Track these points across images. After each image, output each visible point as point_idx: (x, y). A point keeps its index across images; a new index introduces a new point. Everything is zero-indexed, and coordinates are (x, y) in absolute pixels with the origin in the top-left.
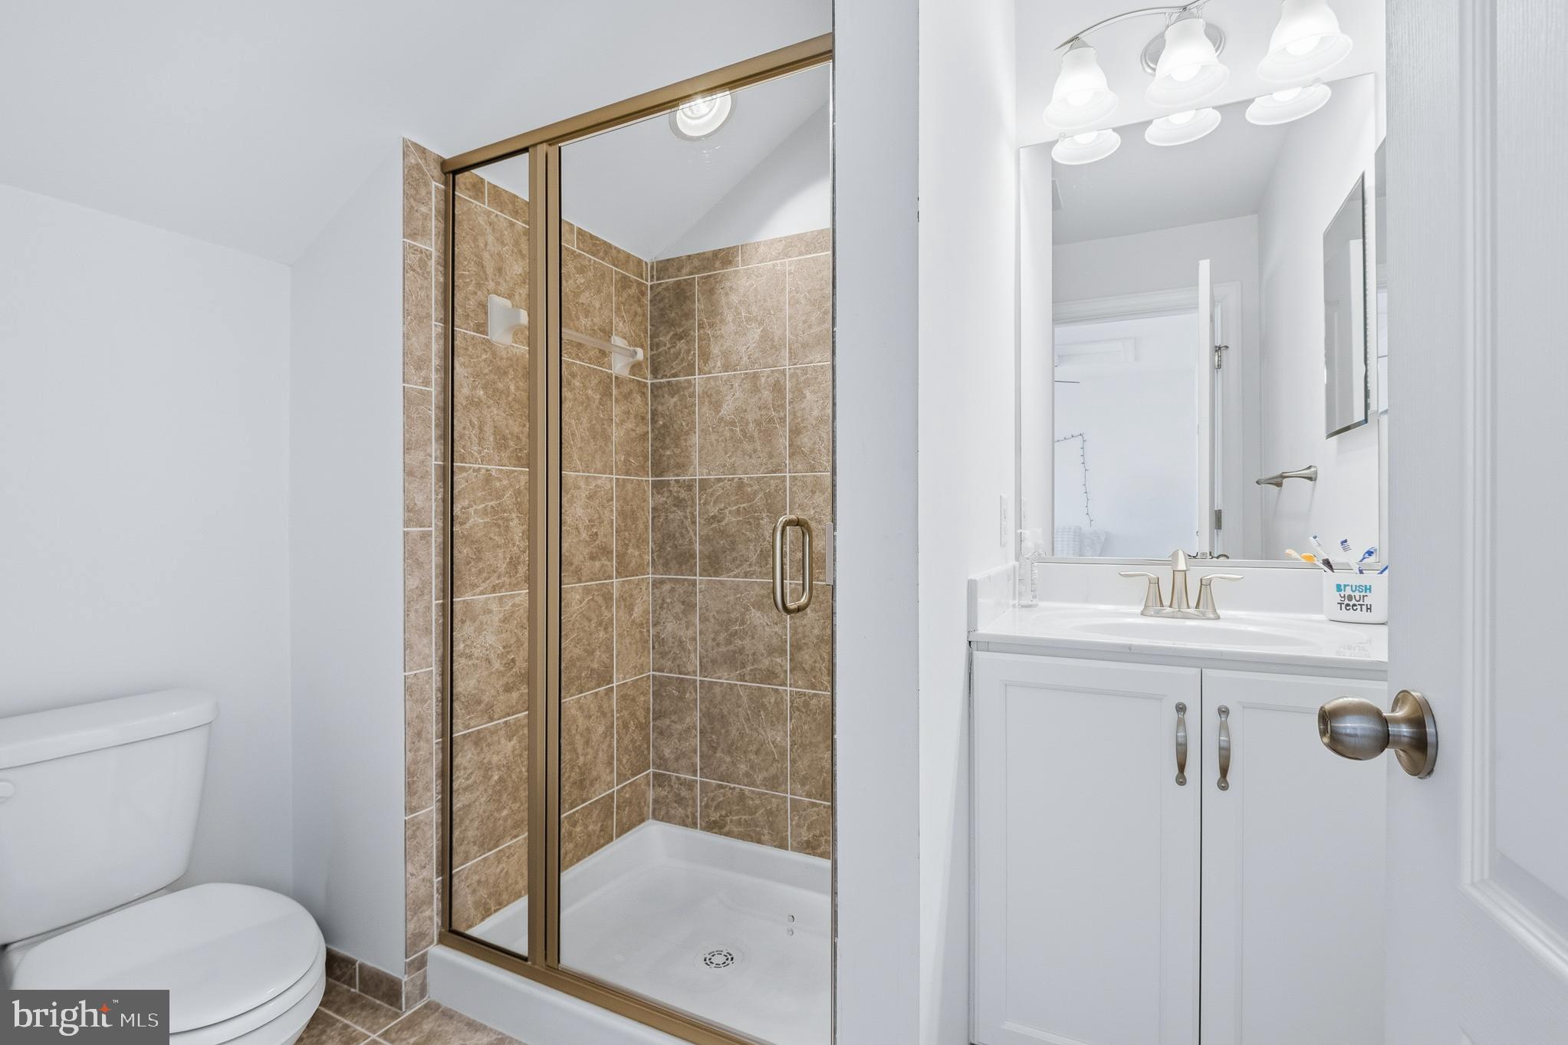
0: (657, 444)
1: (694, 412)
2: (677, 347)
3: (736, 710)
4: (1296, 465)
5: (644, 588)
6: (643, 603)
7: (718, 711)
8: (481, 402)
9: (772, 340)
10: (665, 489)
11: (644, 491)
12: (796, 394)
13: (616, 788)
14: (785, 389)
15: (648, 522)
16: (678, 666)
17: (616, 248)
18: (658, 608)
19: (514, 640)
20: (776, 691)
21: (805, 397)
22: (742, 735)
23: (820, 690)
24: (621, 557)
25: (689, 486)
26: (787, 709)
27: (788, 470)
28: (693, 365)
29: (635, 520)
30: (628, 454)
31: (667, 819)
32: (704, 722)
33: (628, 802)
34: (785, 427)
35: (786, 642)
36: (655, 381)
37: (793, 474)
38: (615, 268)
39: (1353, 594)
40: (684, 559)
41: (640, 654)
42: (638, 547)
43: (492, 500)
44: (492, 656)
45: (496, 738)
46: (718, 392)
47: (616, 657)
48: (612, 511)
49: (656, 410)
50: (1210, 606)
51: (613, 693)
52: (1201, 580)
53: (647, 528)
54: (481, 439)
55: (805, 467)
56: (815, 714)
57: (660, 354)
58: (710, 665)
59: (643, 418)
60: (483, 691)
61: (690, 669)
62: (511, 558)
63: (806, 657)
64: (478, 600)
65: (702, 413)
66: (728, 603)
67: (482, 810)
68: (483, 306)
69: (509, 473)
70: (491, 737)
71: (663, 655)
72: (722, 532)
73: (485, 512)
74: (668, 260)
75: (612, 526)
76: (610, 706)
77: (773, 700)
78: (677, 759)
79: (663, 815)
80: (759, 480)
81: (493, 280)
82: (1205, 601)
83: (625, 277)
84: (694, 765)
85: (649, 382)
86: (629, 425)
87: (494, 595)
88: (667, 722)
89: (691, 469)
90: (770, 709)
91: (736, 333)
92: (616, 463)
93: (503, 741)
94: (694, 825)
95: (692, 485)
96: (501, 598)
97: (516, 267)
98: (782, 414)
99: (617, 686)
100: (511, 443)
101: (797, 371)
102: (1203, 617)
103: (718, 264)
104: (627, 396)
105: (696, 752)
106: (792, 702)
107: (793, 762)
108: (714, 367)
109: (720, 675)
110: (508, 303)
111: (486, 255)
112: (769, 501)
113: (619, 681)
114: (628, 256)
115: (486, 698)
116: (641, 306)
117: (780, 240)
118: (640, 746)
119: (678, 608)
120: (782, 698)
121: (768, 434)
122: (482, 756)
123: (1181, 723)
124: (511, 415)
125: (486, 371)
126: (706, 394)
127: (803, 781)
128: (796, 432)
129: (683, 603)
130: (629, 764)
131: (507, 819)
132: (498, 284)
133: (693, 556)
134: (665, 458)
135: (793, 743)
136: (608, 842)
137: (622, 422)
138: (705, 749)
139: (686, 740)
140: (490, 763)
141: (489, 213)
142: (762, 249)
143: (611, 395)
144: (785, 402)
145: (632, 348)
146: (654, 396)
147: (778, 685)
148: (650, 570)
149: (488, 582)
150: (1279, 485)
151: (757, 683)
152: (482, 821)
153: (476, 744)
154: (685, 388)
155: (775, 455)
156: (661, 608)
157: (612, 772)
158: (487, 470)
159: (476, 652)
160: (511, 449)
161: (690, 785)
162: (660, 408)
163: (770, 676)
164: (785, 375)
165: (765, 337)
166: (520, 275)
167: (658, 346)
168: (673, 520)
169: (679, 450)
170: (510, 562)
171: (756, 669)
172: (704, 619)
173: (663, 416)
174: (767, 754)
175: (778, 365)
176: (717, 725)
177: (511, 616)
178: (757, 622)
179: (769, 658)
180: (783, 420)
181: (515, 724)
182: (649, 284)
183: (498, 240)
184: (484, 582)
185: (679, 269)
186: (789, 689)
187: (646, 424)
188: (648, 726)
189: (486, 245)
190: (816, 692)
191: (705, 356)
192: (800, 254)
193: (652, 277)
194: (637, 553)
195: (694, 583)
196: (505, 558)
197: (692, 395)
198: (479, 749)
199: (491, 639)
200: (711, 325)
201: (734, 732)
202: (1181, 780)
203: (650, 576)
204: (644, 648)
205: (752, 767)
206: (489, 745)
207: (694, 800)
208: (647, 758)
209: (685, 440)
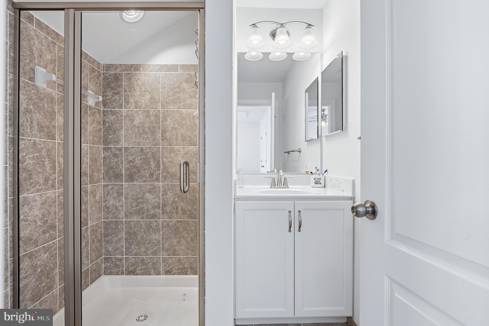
0: (106, 133)
1: (122, 122)
2: (115, 98)
3: (140, 230)
4: (297, 148)
5: (100, 188)
6: (100, 194)
7: (132, 231)
8: (32, 111)
9: (155, 99)
10: (109, 150)
11: (100, 151)
12: (164, 119)
13: (89, 266)
14: (160, 117)
15: (101, 163)
16: (115, 216)
17: (89, 56)
18: (106, 195)
19: (47, 212)
20: (156, 221)
21: (168, 120)
22: (142, 238)
23: (173, 219)
24: (91, 176)
25: (120, 150)
26: (160, 227)
27: (161, 145)
28: (122, 105)
29: (96, 162)
30: (94, 136)
31: (111, 274)
32: (127, 236)
33: (95, 270)
34: (160, 130)
35: (160, 204)
36: (105, 109)
37: (163, 146)
38: (89, 64)
39: (317, 180)
40: (118, 176)
41: (98, 213)
42: (98, 172)
43: (37, 153)
44: (37, 219)
45: (39, 254)
46: (133, 116)
47: (90, 215)
48: (88, 158)
49: (105, 120)
50: (287, 185)
51: (88, 229)
52: (285, 178)
53: (101, 164)
54: (31, 127)
55: (167, 144)
56: (171, 227)
57: (107, 99)
58: (129, 215)
59: (100, 123)
60: (33, 235)
61: (121, 217)
62: (45, 178)
63: (168, 209)
64: (30, 196)
65: (125, 123)
66: (137, 192)
67: (33, 285)
68: (33, 70)
69: (44, 142)
70: (37, 254)
71: (108, 213)
72: (135, 166)
73: (33, 158)
74: (111, 64)
75: (88, 164)
76: (87, 234)
77: (155, 225)
78: (115, 251)
79: (108, 272)
80: (149, 148)
81: (37, 60)
82: (285, 184)
83: (93, 68)
84: (122, 252)
85: (102, 109)
86: (95, 125)
87: (38, 193)
88: (111, 238)
89: (121, 143)
90: (154, 228)
91: (140, 95)
92: (89, 139)
93: (42, 255)
94: (123, 273)
95: (121, 149)
96: (41, 194)
97: (48, 56)
98: (159, 126)
99: (90, 226)
100: (45, 129)
101: (164, 111)
102: (285, 188)
103: (133, 69)
104: (94, 114)
105: (123, 247)
106: (162, 224)
107: (163, 244)
108: (131, 106)
109: (133, 218)
110: (45, 70)
111: (34, 48)
112: (154, 155)
113: (91, 224)
114: (95, 60)
115: (34, 238)
116: (99, 80)
117: (158, 65)
118: (99, 248)
119: (115, 195)
120: (158, 223)
121: (153, 132)
122: (33, 262)
123: (290, 216)
124: (45, 117)
125: (34, 98)
126: (127, 116)
127: (167, 250)
128: (164, 132)
129: (117, 193)
130: (95, 256)
131: (44, 287)
132: (40, 61)
133: (122, 175)
134: (109, 139)
135: (163, 238)
136: (87, 287)
137: (92, 124)
138: (127, 245)
139: (119, 243)
140: (36, 265)
141: (36, 31)
142: (151, 67)
143: (87, 113)
144: (160, 122)
145: (97, 96)
146: (104, 115)
147: (157, 219)
148: (102, 181)
149: (35, 188)
150: (289, 153)
151: (149, 219)
152: (33, 290)
153: (30, 258)
154: (118, 113)
155: (156, 139)
156: (107, 195)
157: (88, 260)
158: (34, 140)
159: (30, 218)
160: (45, 132)
161: (121, 260)
162: (107, 120)
163: (154, 216)
164: (160, 112)
165: (152, 98)
166: (50, 59)
167: (106, 96)
168: (113, 162)
169: (115, 136)
170: (45, 180)
171: (148, 214)
172: (126, 198)
173: (108, 123)
174: (153, 243)
175: (157, 108)
176: (132, 236)
177: (45, 202)
178: (148, 198)
179: (154, 210)
180: (159, 127)
181: (47, 247)
182: (102, 72)
183: (40, 43)
184: (33, 188)
185: (116, 69)
186: (161, 220)
187: (101, 125)
188: (102, 240)
189: (34, 44)
190: (171, 220)
191: (127, 102)
192: (166, 71)
193: (104, 70)
194: (97, 175)
195: (122, 185)
196: (43, 178)
197: (121, 116)
198: (31, 260)
199: (36, 212)
200: (130, 91)
201: (139, 237)
202: (290, 231)
203: (102, 183)
204: (100, 211)
205: (147, 249)
206: (36, 257)
207: (123, 265)
208: (101, 252)
209: (118, 132)
